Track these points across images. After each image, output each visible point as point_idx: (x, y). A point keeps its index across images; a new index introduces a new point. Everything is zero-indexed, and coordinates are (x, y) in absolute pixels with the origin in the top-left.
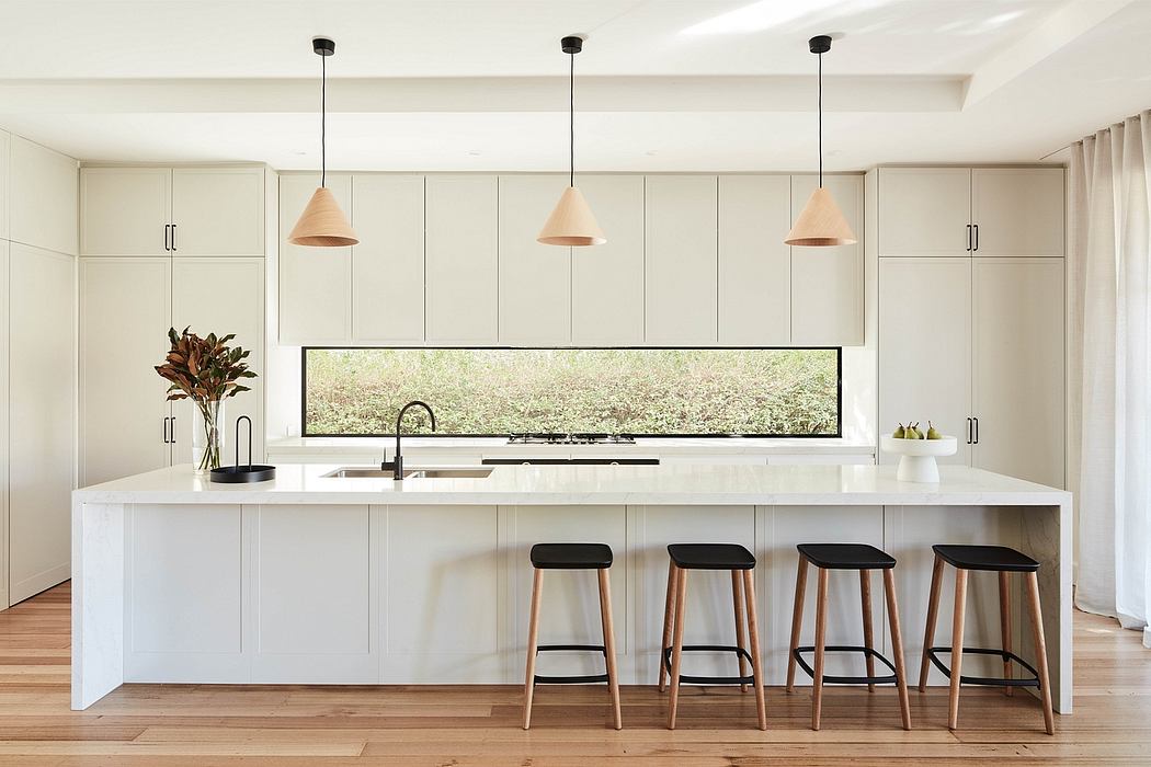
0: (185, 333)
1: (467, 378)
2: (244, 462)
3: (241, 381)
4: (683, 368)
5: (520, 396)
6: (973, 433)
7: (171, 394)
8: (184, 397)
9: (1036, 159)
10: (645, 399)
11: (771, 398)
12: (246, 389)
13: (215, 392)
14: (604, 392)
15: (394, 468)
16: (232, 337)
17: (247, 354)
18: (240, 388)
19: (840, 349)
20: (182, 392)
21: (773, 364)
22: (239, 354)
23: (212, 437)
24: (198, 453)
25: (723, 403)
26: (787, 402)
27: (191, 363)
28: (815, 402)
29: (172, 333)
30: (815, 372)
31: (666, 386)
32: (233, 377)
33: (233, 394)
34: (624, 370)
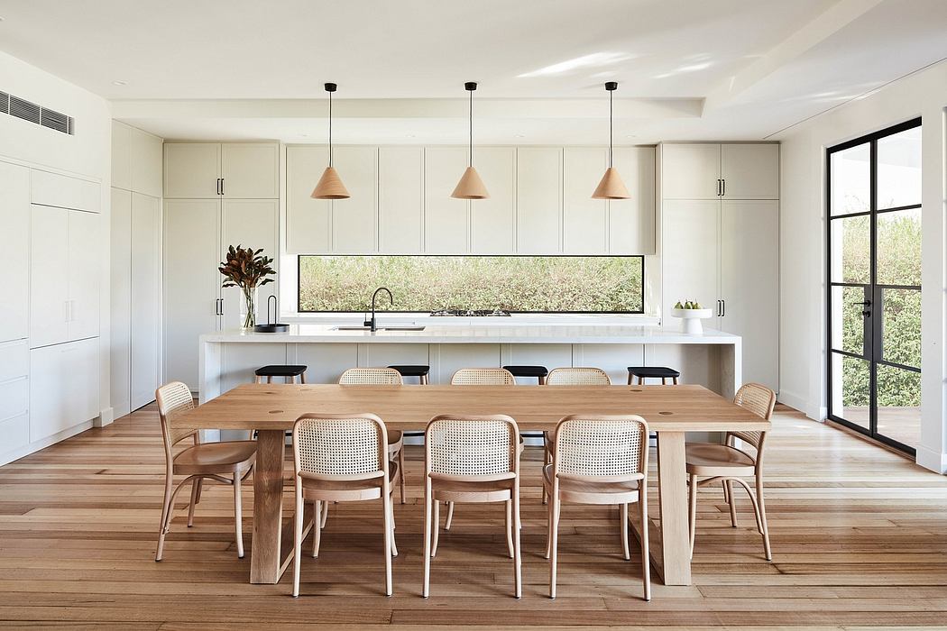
0: (238, 248)
1: (409, 279)
2: (272, 322)
3: (268, 276)
4: (546, 271)
5: (443, 295)
6: (721, 309)
7: (225, 283)
8: (232, 285)
9: (761, 139)
10: (522, 296)
11: (602, 296)
12: (271, 281)
13: (253, 282)
14: (496, 291)
15: (370, 325)
16: (262, 250)
17: (271, 260)
18: (267, 280)
19: (643, 257)
20: (233, 282)
21: (604, 268)
22: (266, 261)
23: (251, 308)
24: (244, 317)
25: (572, 300)
26: (612, 299)
27: (243, 266)
28: (630, 299)
29: (231, 248)
30: (630, 275)
31: (536, 285)
32: (263, 274)
33: (263, 283)
34: (509, 273)
